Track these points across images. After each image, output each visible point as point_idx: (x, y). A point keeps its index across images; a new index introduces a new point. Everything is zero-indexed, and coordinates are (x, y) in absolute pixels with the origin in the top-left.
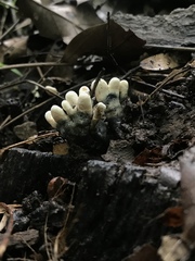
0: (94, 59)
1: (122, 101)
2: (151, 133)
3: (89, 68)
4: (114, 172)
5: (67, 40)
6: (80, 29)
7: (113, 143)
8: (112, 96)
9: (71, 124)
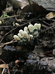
0: (30, 13)
1: (39, 31)
2: (49, 42)
3: (28, 16)
4: (36, 65)
5: (22, 8)
6: (26, 4)
7: (36, 47)
8: (35, 30)
9: (21, 41)
